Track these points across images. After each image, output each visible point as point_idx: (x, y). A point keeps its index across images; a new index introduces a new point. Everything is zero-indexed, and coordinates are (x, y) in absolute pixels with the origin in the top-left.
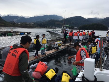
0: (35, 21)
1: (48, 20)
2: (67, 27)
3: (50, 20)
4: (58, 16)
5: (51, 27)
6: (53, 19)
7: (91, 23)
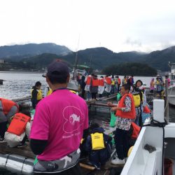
0: (8, 57)
1: (38, 54)
2: (83, 69)
3: (41, 53)
4: (59, 46)
5: (43, 69)
6: (48, 52)
7: (126, 62)
